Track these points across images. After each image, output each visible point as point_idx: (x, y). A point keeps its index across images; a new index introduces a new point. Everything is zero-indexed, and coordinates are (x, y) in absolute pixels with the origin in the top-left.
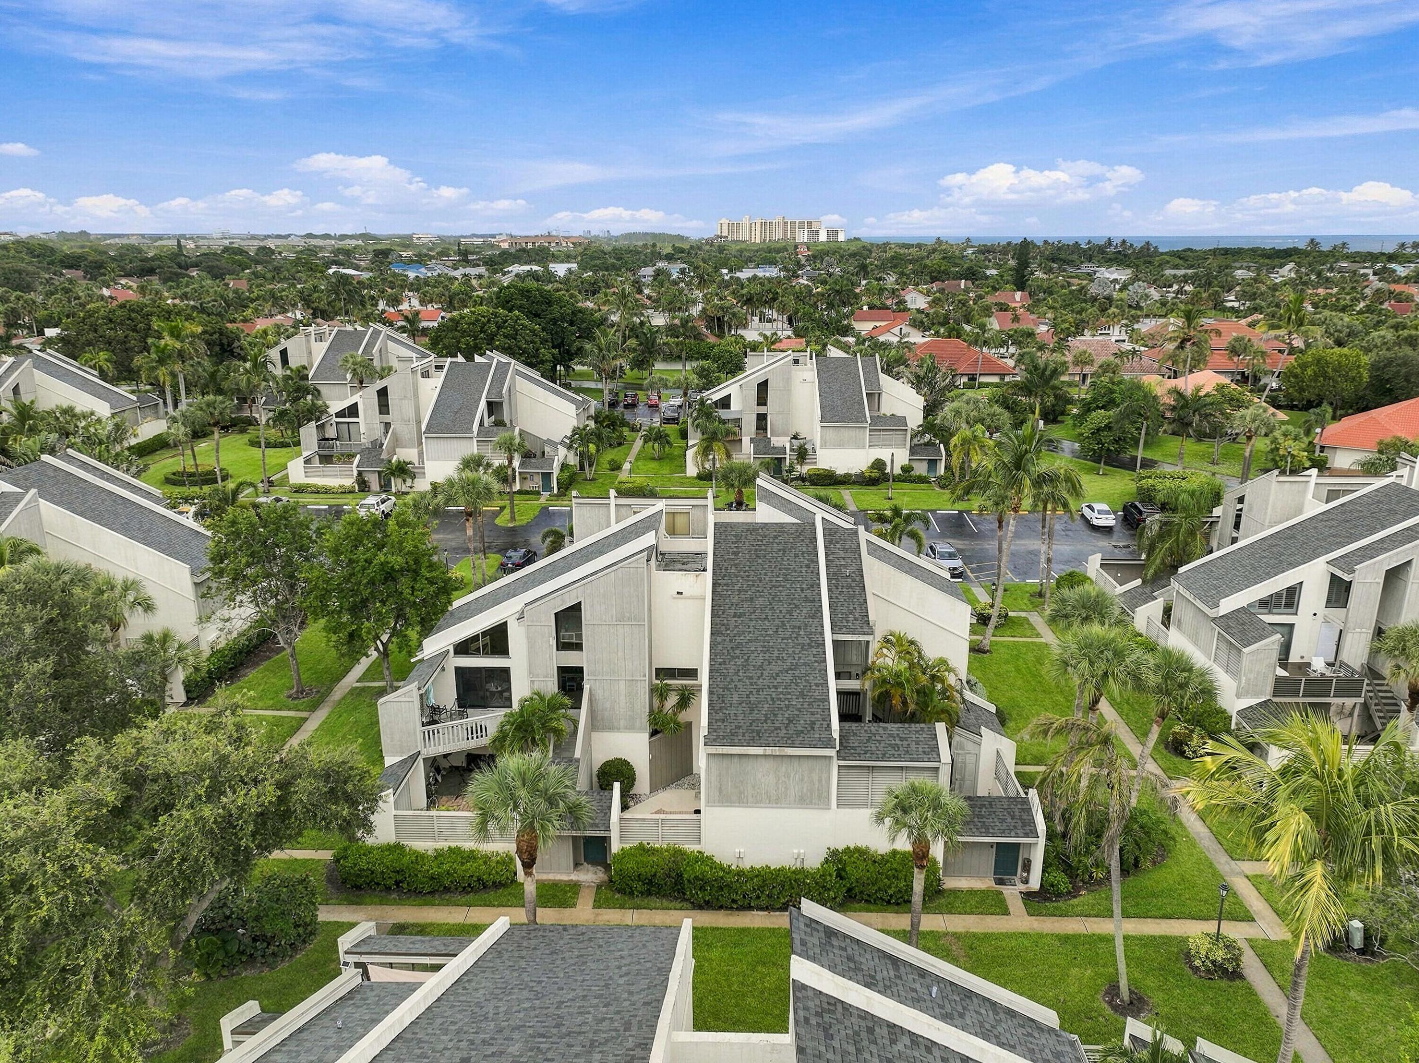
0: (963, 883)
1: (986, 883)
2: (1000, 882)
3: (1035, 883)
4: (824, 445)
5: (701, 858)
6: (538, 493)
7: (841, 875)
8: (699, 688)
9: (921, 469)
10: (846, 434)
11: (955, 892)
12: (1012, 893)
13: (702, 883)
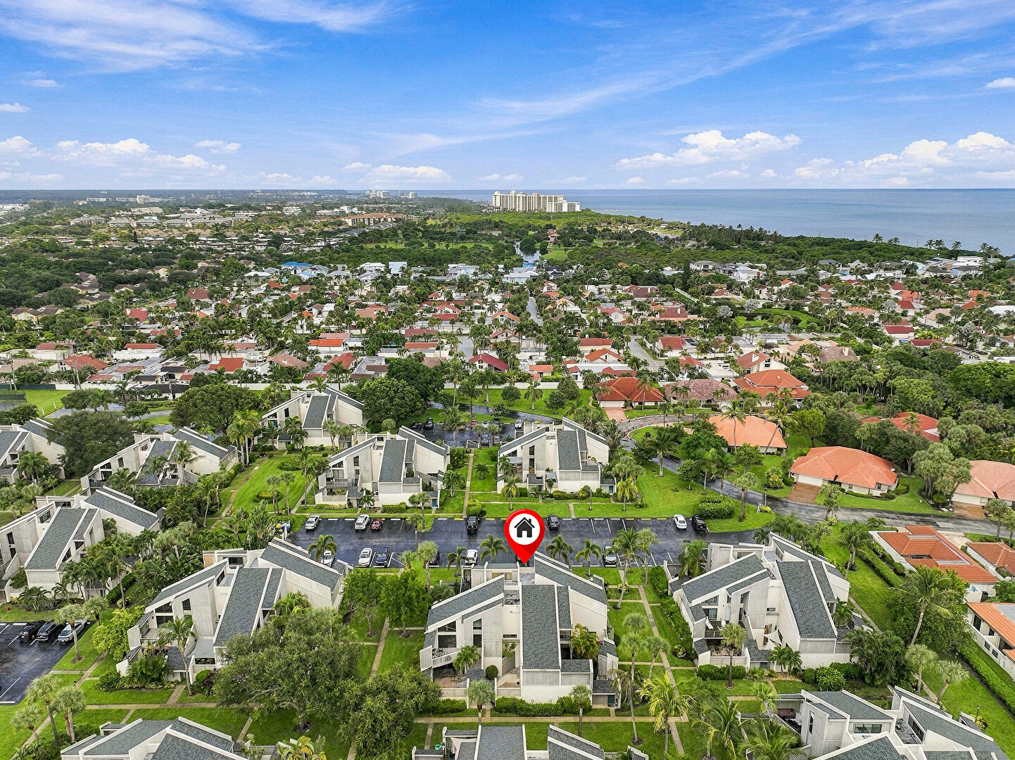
0: (599, 707)
1: (605, 707)
2: (609, 706)
3: (619, 707)
4: (561, 479)
5: (522, 701)
6: (430, 508)
7: (562, 705)
8: (519, 641)
9: (606, 490)
10: (571, 475)
11: (596, 710)
12: (612, 709)
13: (521, 709)
